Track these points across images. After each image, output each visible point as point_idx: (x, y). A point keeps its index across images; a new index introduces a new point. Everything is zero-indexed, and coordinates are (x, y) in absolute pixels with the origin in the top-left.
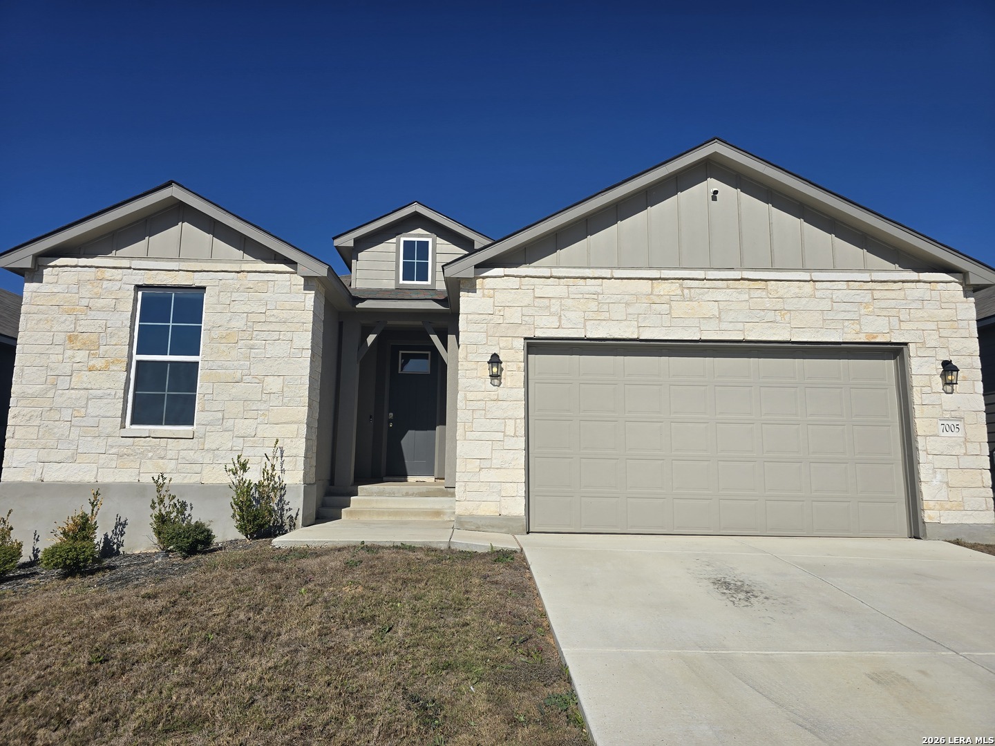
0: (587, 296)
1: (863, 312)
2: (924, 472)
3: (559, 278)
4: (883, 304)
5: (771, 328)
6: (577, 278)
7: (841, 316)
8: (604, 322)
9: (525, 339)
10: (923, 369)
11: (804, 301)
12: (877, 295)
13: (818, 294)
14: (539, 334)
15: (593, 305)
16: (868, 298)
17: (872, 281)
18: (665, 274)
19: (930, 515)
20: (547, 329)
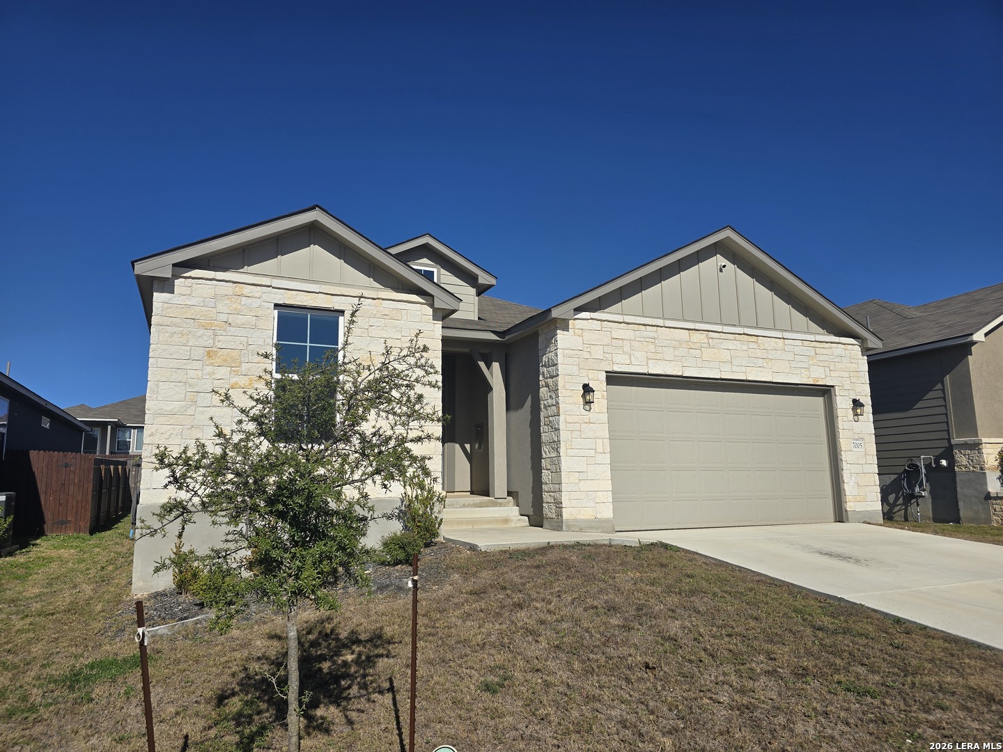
0: (648, 340)
1: (811, 362)
2: (846, 475)
3: (628, 324)
4: (822, 358)
5: (761, 372)
6: (640, 324)
7: (800, 365)
8: (660, 362)
9: (606, 372)
10: (843, 404)
11: (779, 352)
12: (818, 351)
13: (787, 348)
14: (616, 369)
15: (652, 347)
16: (813, 353)
17: (815, 341)
18: (699, 326)
19: (850, 506)
20: (622, 365)
